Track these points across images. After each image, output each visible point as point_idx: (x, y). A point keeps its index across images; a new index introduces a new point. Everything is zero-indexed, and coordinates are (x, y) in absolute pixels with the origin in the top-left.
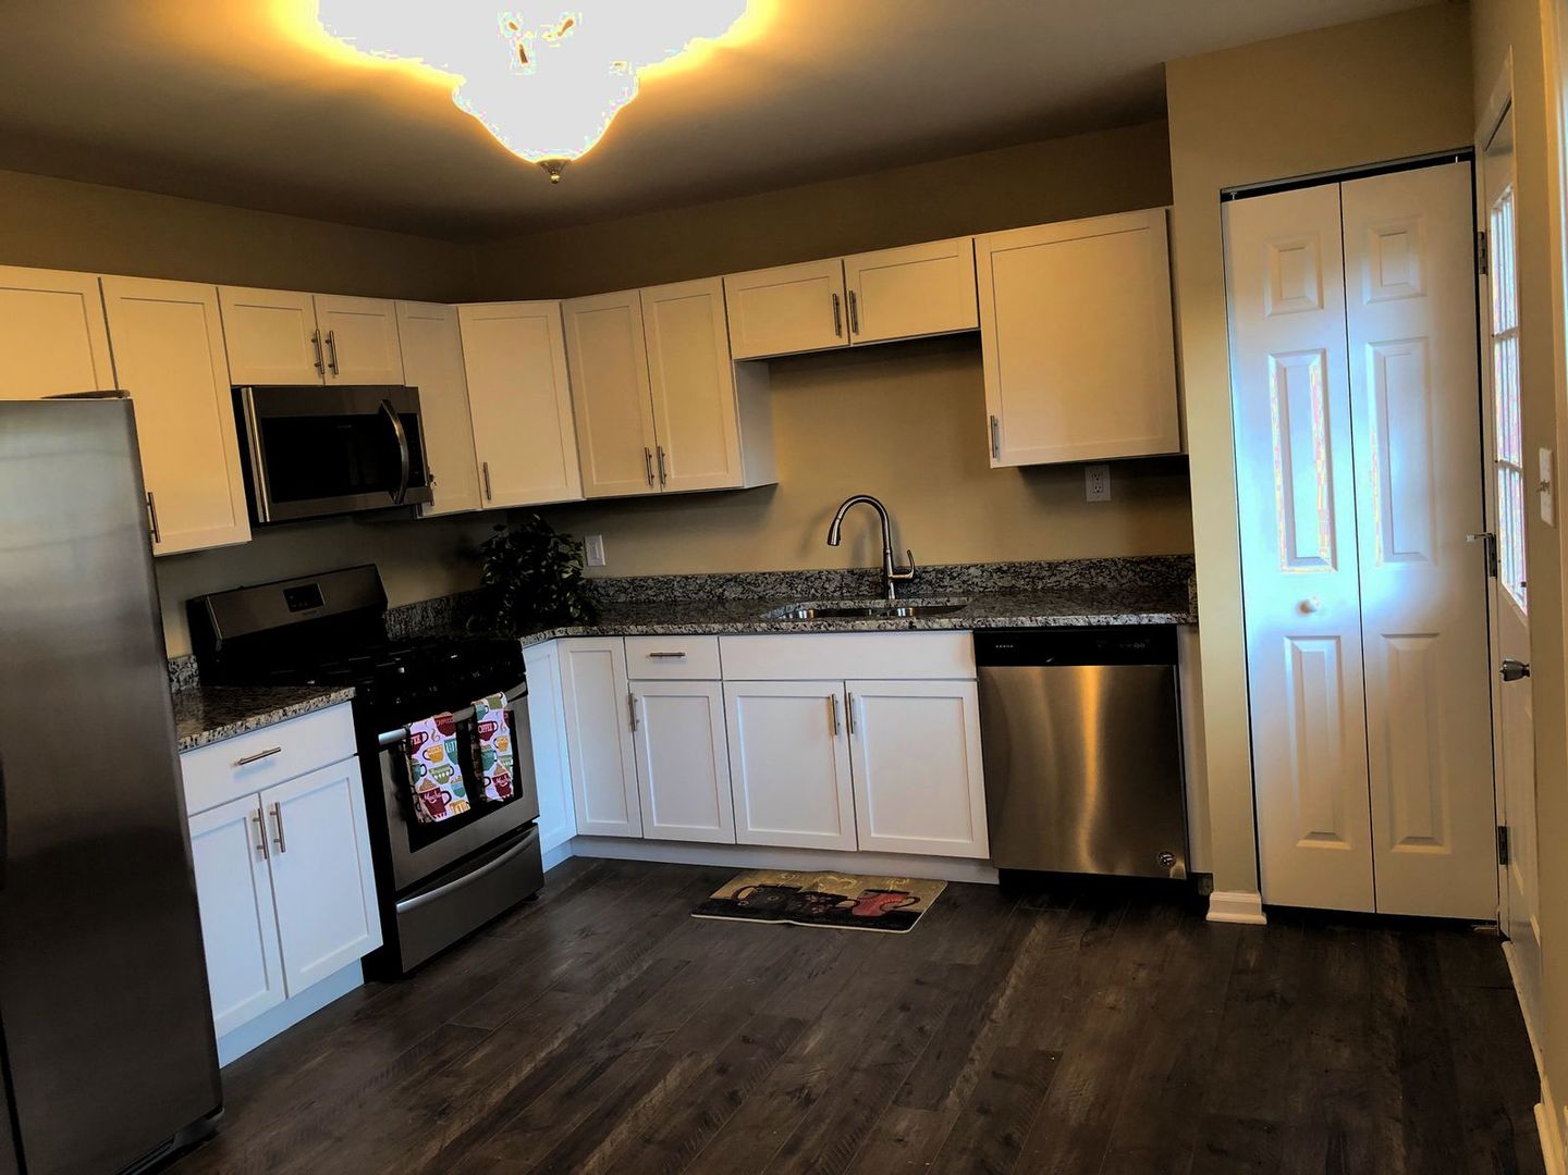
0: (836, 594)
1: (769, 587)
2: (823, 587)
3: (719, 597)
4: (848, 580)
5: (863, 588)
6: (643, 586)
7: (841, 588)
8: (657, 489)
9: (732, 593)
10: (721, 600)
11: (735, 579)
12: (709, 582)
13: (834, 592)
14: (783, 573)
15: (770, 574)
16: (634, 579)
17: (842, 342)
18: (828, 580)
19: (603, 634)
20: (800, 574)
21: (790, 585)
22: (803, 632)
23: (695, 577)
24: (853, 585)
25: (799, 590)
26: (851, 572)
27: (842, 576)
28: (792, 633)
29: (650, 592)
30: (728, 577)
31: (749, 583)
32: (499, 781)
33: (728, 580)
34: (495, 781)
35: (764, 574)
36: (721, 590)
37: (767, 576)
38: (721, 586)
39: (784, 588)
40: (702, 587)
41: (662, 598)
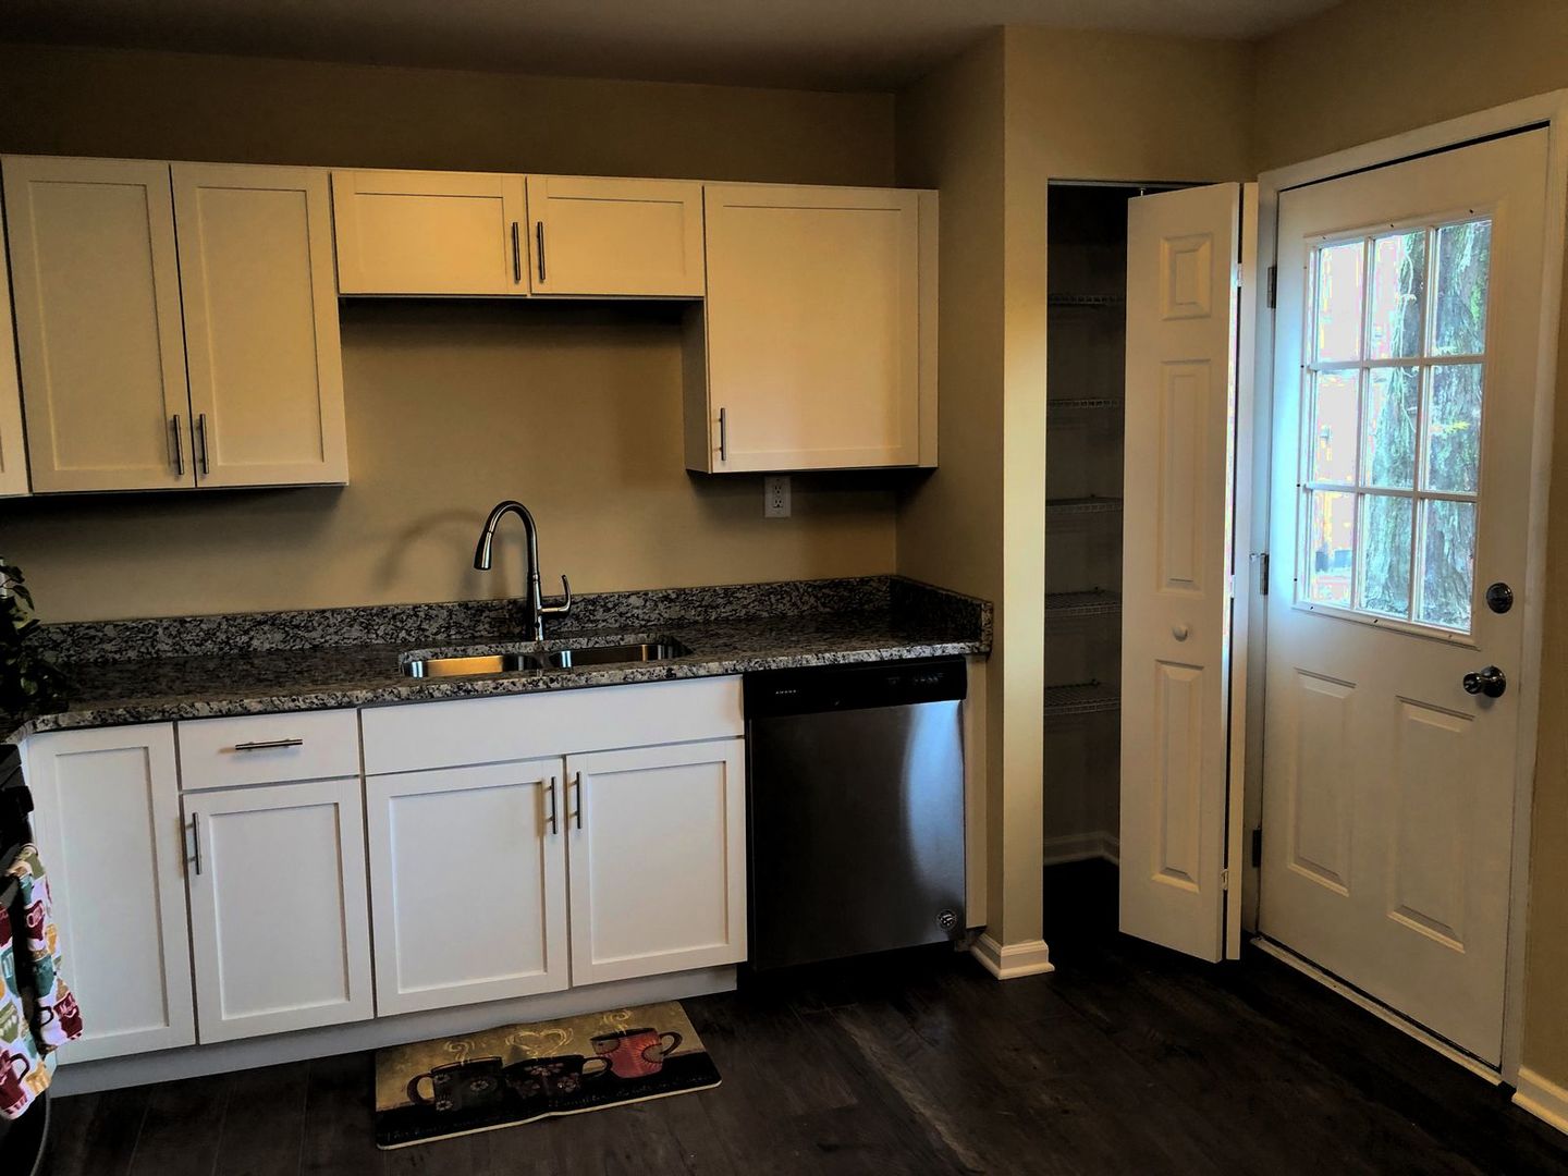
0: (439, 637)
1: (332, 630)
2: (419, 628)
3: (241, 649)
4: (460, 617)
5: (481, 627)
6: (94, 637)
7: (448, 628)
8: (187, 482)
9: (263, 642)
10: (246, 653)
11: (272, 621)
12: (224, 626)
13: (436, 634)
14: (356, 610)
15: (333, 611)
16: (75, 627)
17: (521, 290)
18: (428, 617)
19: (138, 719)
20: (383, 610)
21: (368, 628)
22: (509, 693)
23: (199, 620)
24: (466, 624)
25: (380, 633)
26: (465, 606)
27: (450, 612)
28: (491, 695)
29: (108, 647)
30: (259, 618)
31: (297, 627)
32: (64, 1009)
33: (260, 623)
34: (59, 1012)
35: (324, 611)
36: (245, 638)
37: (328, 614)
38: (246, 632)
39: (356, 632)
40: (210, 635)
41: (132, 654)
